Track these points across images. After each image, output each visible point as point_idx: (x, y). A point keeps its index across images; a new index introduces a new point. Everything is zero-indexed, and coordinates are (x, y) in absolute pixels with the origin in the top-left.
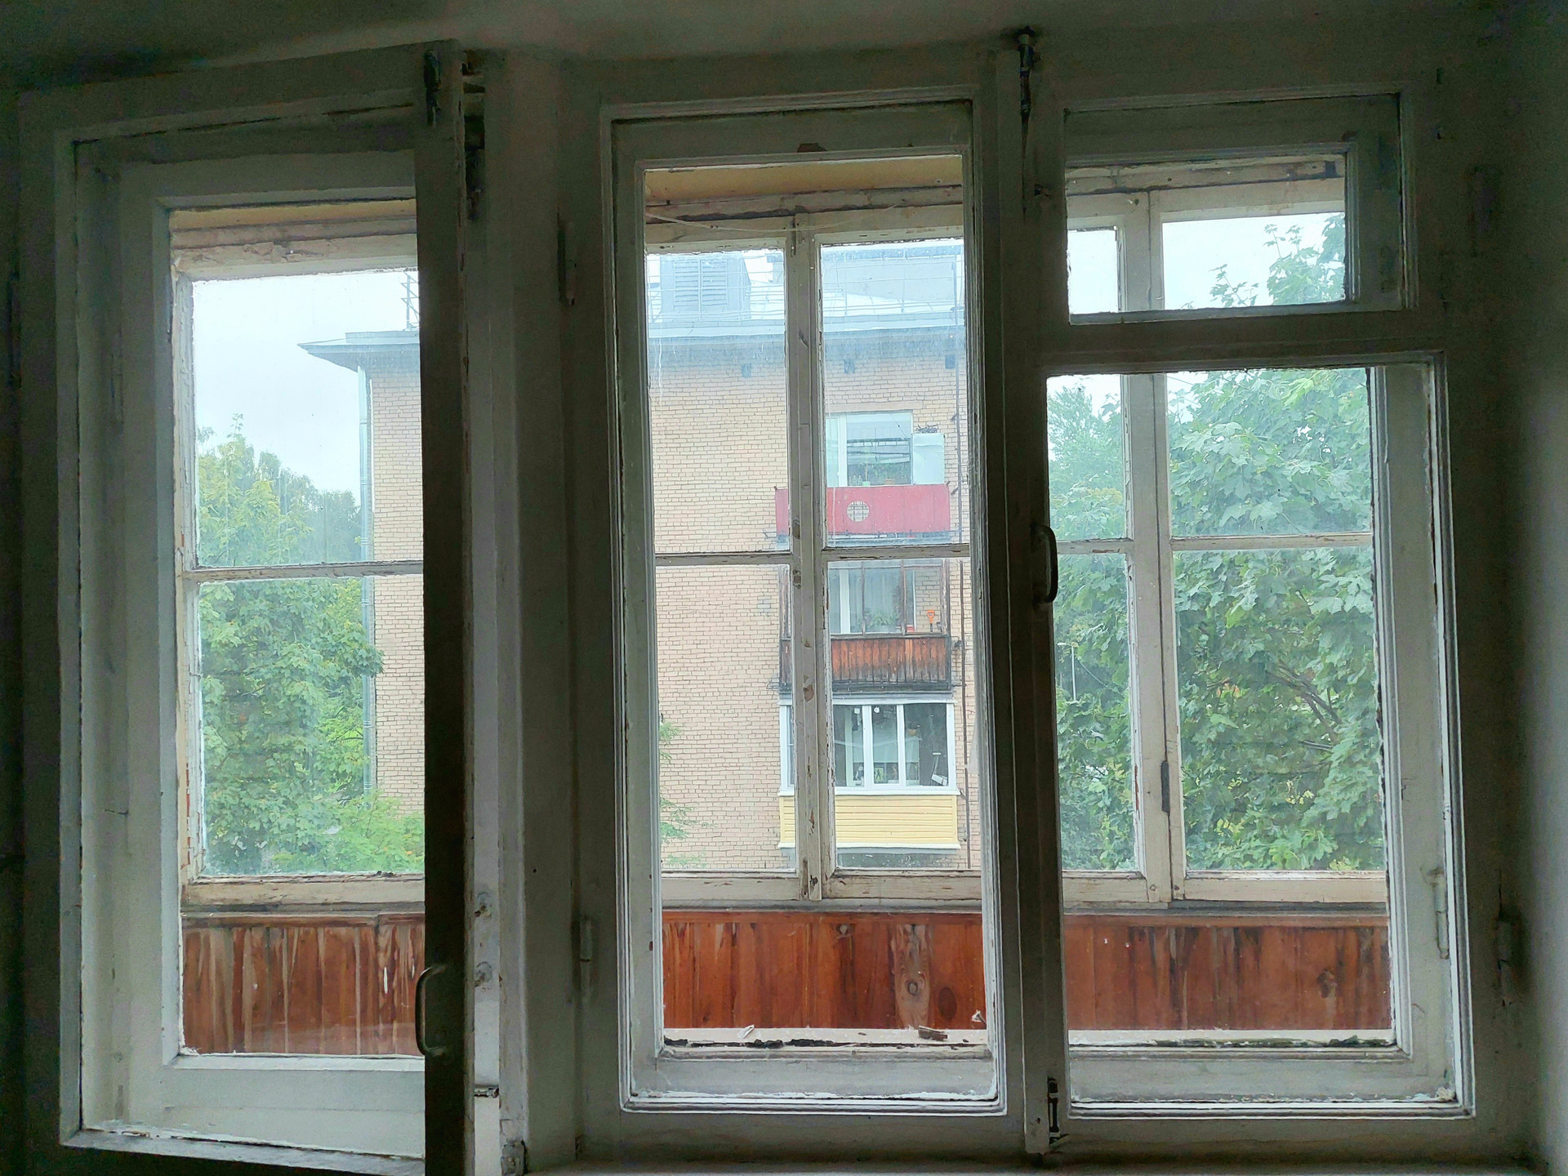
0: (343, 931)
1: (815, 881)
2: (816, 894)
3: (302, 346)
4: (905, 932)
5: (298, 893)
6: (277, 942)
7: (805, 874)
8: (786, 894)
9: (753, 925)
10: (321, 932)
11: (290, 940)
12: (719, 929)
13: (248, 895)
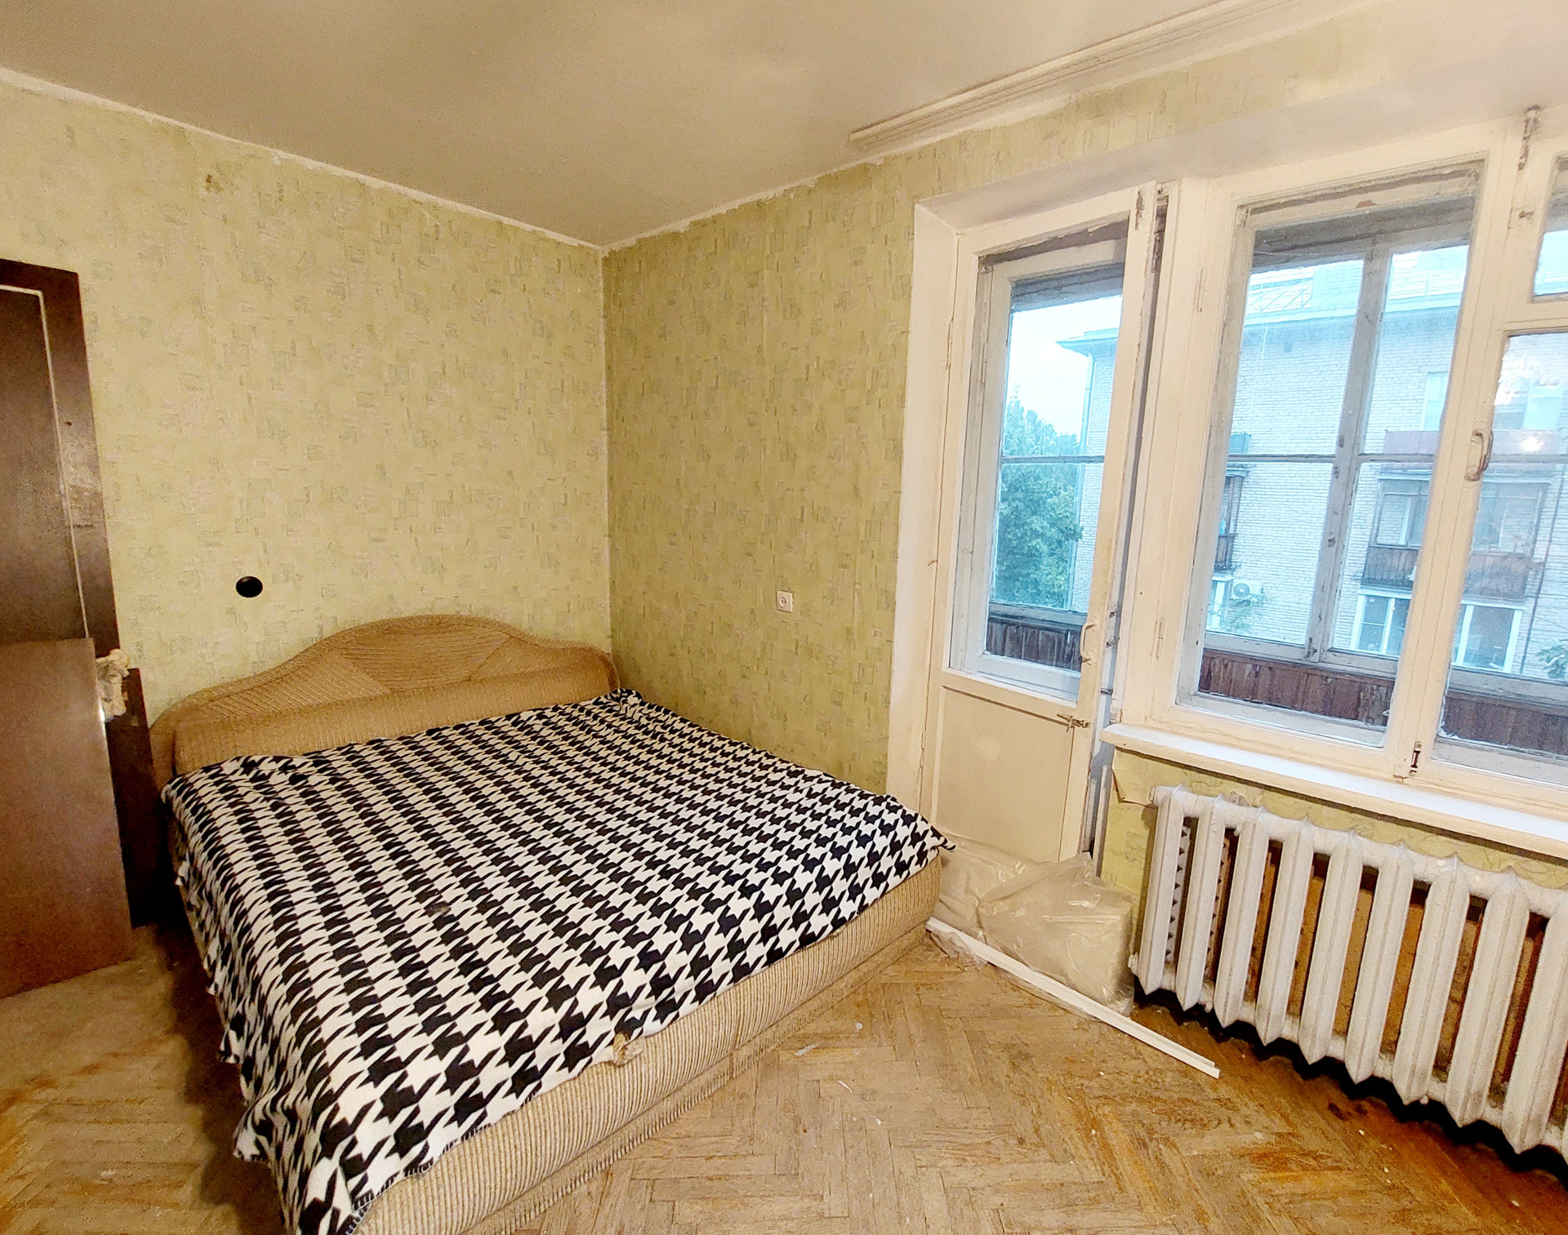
0: (1051, 633)
1: (1315, 651)
2: (1315, 658)
3: (1058, 342)
4: (1372, 689)
5: (1031, 613)
6: (1020, 634)
7: (1310, 646)
8: (1295, 656)
9: (1270, 668)
10: (1041, 632)
11: (1027, 634)
12: (1249, 666)
13: (1012, 611)
